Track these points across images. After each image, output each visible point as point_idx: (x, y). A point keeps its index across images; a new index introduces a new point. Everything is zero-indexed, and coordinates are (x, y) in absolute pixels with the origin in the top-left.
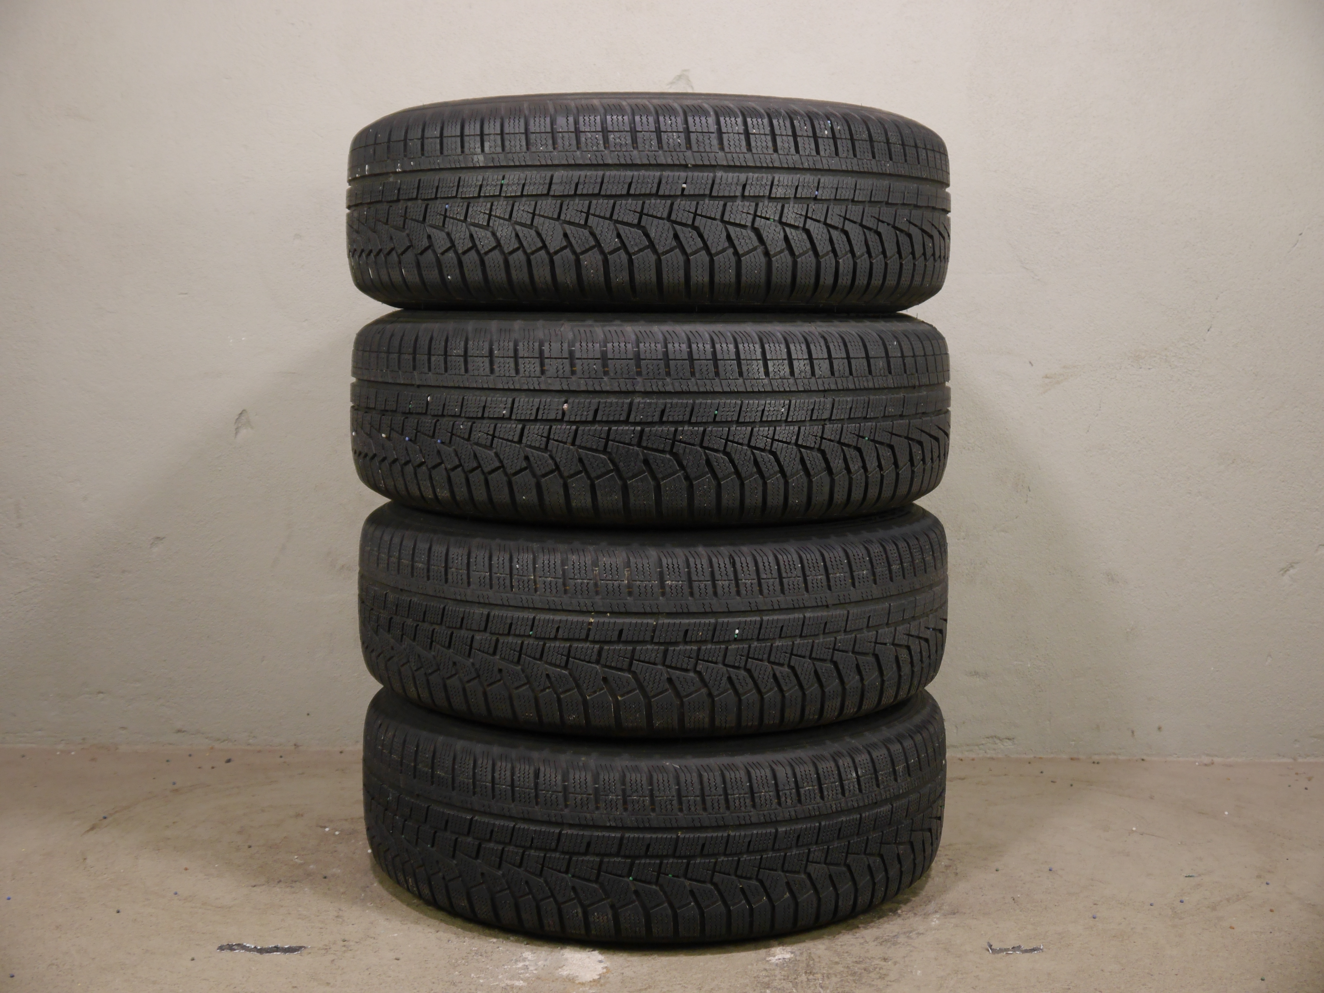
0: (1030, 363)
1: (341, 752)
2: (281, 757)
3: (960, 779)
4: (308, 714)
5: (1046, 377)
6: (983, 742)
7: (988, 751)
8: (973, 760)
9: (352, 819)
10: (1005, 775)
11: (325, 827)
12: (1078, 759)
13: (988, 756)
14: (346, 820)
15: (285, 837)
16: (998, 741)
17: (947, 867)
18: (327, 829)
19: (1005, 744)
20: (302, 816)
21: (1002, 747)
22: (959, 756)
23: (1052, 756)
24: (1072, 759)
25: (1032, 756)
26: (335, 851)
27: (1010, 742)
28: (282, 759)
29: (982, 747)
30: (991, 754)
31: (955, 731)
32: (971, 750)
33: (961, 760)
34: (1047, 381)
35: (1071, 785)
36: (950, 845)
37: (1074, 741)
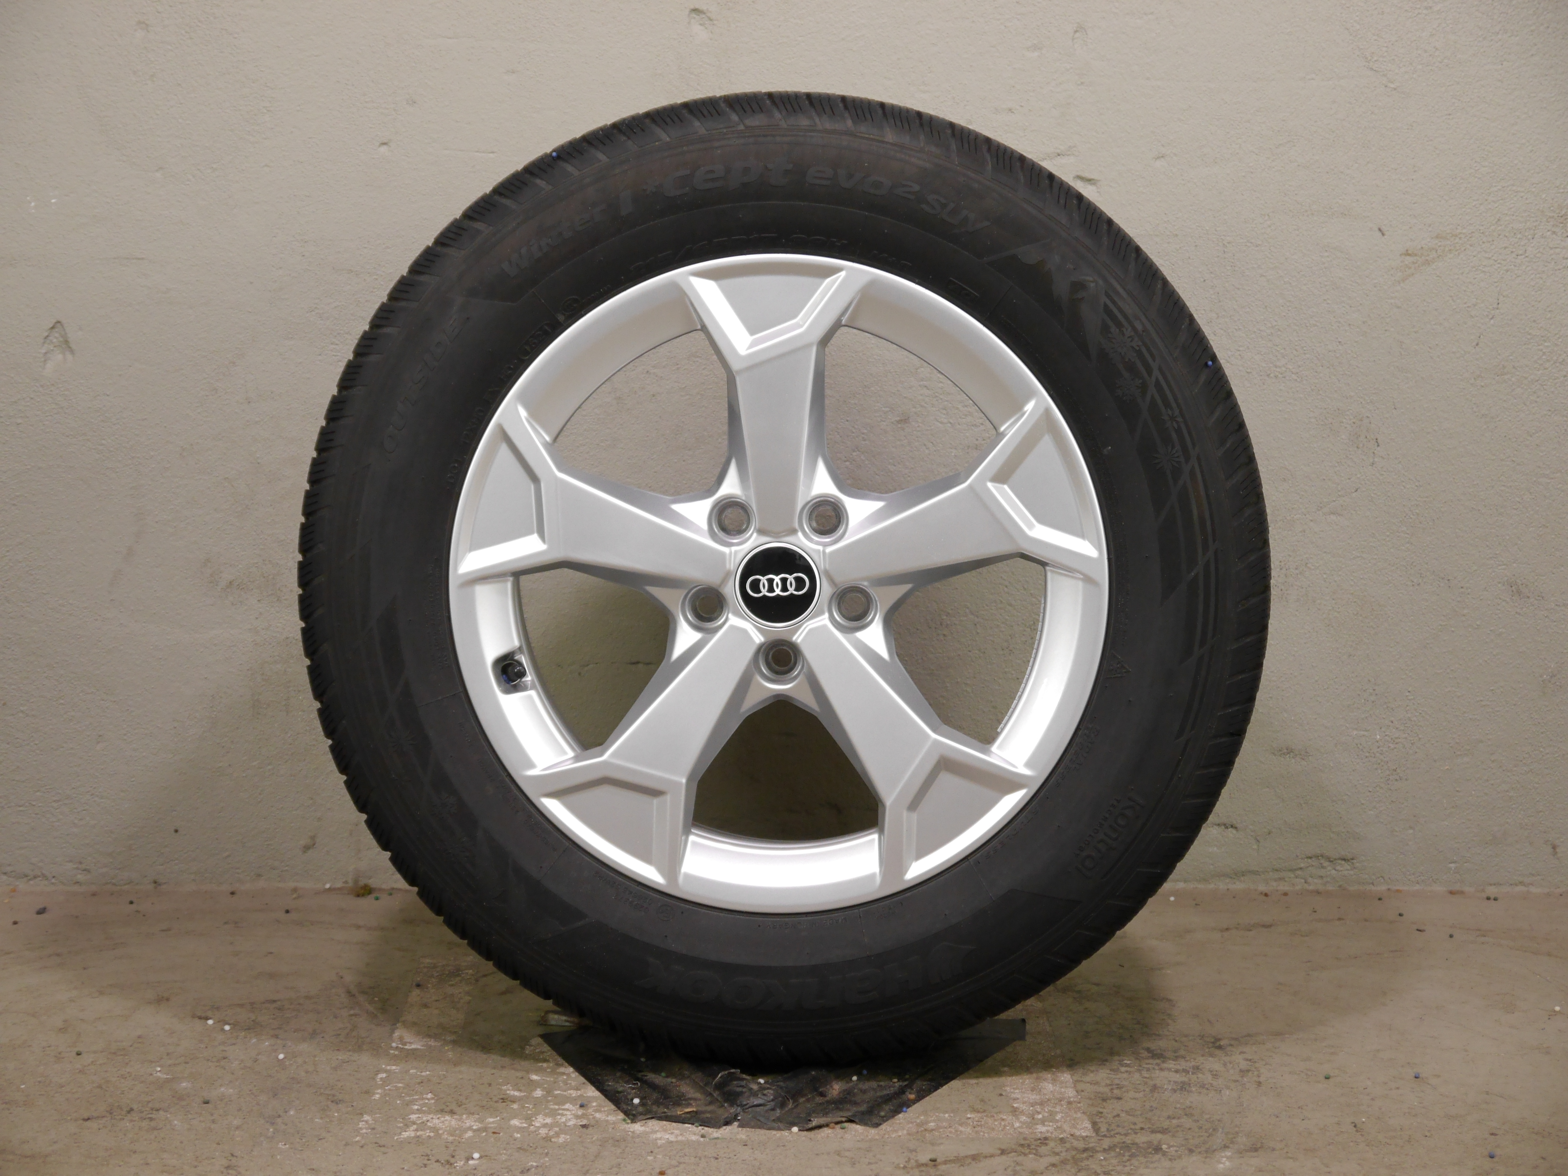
0: (1380, 230)
1: (233, 893)
2: (131, 903)
3: (1264, 926)
4: (176, 831)
5: (1407, 254)
6: (1302, 865)
7: (1310, 880)
8: (1286, 894)
9: (252, 1004)
10: (1340, 919)
11: (207, 1019)
12: (1462, 893)
13: (1311, 888)
14: (241, 1006)
15: (139, 1037)
16: (1326, 864)
17: (1244, 1072)
18: (210, 1022)
19: (1338, 868)
20: (168, 1000)
21: (1334, 872)
22: (1262, 888)
23: (1417, 887)
24: (1452, 893)
25: (1384, 888)
26: (225, 1058)
27: (1347, 866)
28: (133, 907)
29: (1299, 872)
30: (1315, 884)
31: (1255, 847)
32: (1281, 879)
33: (1266, 895)
34: (1409, 260)
35: (1451, 936)
36: (1249, 1035)
37: (1455, 862)
